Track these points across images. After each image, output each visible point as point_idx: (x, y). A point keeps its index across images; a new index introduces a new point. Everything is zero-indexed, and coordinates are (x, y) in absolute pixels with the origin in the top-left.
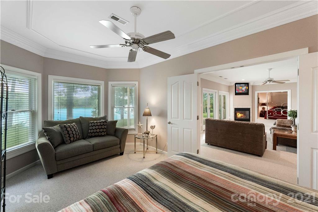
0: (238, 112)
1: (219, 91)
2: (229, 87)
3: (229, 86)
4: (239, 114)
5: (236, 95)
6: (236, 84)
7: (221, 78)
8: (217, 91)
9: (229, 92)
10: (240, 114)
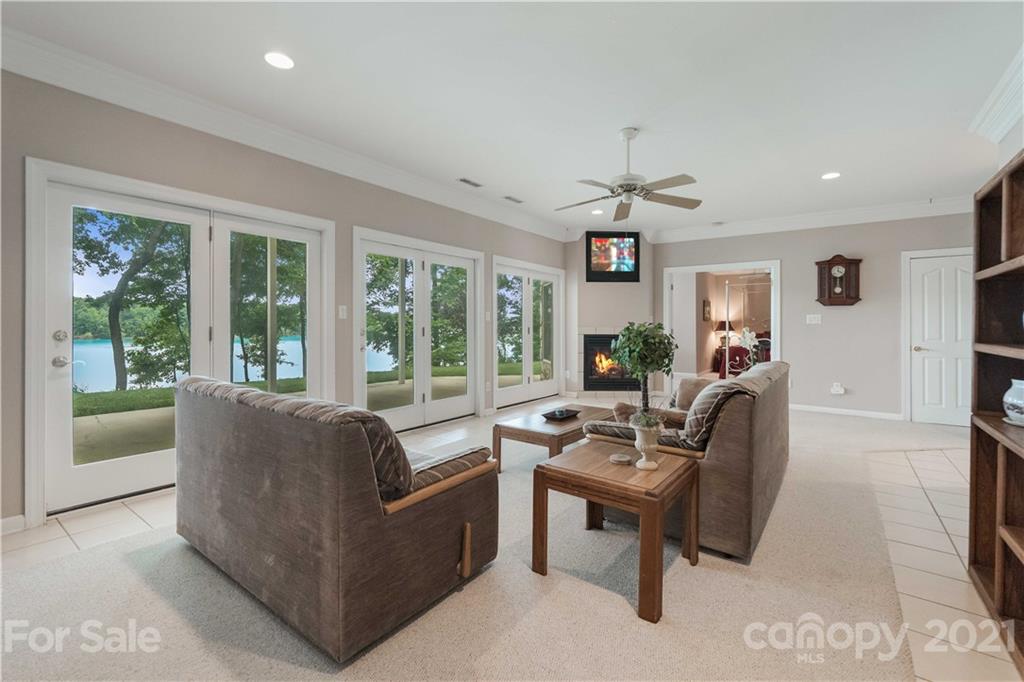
0: (601, 353)
1: (496, 259)
2: (566, 247)
3: (565, 244)
4: (603, 357)
5: (589, 280)
6: (590, 235)
7: (519, 205)
8: (480, 255)
9: (565, 268)
10: (607, 358)
